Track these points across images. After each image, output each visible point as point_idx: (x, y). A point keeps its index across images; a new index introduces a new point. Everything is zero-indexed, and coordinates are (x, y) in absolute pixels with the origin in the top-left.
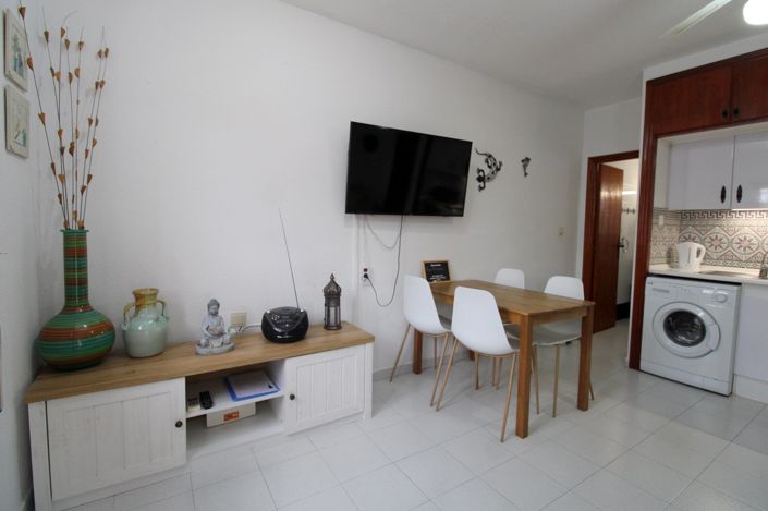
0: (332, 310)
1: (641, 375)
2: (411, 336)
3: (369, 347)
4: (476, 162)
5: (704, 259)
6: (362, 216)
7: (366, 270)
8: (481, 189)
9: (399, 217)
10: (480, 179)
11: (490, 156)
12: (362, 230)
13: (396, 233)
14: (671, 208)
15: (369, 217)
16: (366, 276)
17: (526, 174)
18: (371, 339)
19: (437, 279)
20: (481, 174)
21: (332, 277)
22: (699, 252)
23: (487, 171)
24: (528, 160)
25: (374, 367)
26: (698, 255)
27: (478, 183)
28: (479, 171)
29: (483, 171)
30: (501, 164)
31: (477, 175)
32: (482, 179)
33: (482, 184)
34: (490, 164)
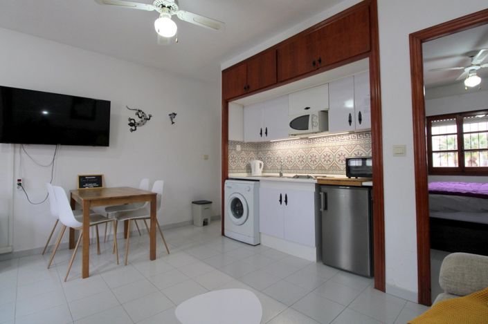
1: (226, 239)
5: (263, 169)
6: (18, 146)
7: (19, 180)
8: (132, 130)
9: (54, 146)
12: (18, 155)
14: (246, 141)
15: (25, 146)
16: (20, 184)
17: (173, 123)
19: (90, 186)
20: (133, 121)
22: (261, 165)
23: (138, 120)
24: (175, 114)
26: (260, 167)
27: (130, 127)
28: (130, 120)
29: (134, 120)
30: (150, 116)
31: (129, 122)
32: (133, 124)
33: (133, 128)
34: (140, 116)
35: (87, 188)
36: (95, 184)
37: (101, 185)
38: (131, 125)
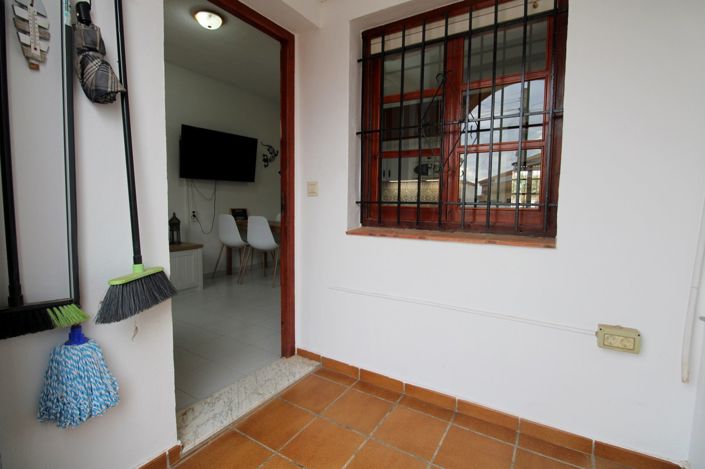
0: (175, 233)
2: (225, 249)
3: (199, 250)
4: (261, 150)
6: (190, 180)
7: (194, 212)
8: (266, 166)
9: (214, 181)
10: (265, 160)
11: (271, 147)
12: (190, 188)
13: (212, 191)
15: (195, 180)
16: (194, 216)
18: (201, 246)
19: (240, 219)
20: (265, 157)
21: (174, 214)
23: (269, 156)
25: (204, 270)
27: (264, 163)
28: (264, 155)
29: (266, 155)
31: (263, 158)
33: (266, 164)
34: (271, 151)
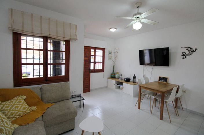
7: (144, 75)
8: (183, 58)
9: (152, 66)
12: (144, 68)
15: (146, 66)
21: (134, 75)
23: (187, 52)
27: (182, 57)
28: (183, 53)
29: (185, 53)
30: (196, 49)
31: (182, 54)
32: (184, 55)
33: (184, 57)
34: (189, 50)
35: (161, 82)
36: (164, 81)
37: (166, 82)
38: (183, 55)
